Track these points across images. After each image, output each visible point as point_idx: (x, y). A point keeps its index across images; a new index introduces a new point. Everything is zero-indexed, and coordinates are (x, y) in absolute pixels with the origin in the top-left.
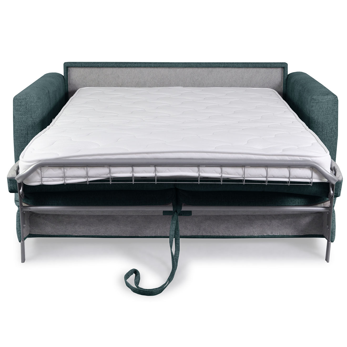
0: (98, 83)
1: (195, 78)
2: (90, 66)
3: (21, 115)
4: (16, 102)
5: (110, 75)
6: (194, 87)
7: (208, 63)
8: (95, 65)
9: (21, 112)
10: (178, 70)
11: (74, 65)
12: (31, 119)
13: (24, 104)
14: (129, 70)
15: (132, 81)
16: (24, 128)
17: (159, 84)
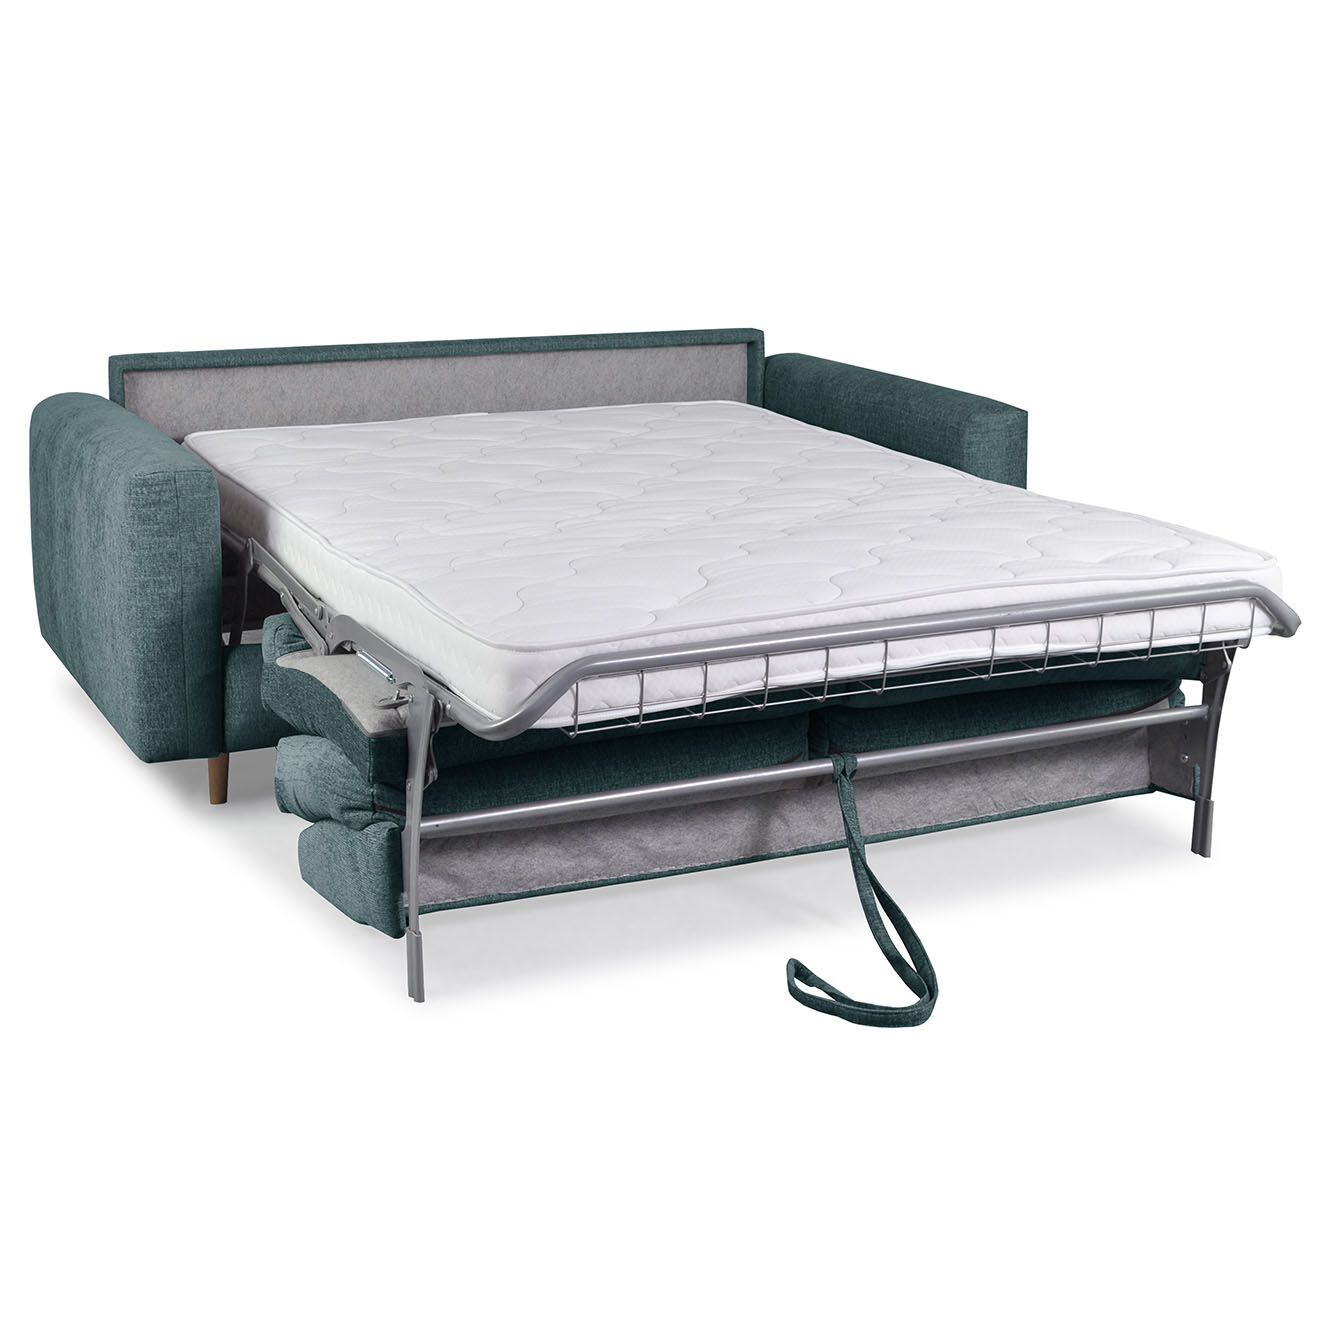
0: (218, 419)
1: (509, 387)
2: (201, 364)
3: (159, 534)
4: (142, 493)
5: (257, 390)
6: (508, 411)
7: (553, 337)
8: (217, 360)
9: (158, 524)
10: (462, 364)
11: (149, 364)
12: (194, 546)
13: (171, 498)
14: (314, 371)
15: (323, 406)
16: (170, 578)
17: (405, 410)
